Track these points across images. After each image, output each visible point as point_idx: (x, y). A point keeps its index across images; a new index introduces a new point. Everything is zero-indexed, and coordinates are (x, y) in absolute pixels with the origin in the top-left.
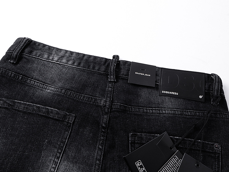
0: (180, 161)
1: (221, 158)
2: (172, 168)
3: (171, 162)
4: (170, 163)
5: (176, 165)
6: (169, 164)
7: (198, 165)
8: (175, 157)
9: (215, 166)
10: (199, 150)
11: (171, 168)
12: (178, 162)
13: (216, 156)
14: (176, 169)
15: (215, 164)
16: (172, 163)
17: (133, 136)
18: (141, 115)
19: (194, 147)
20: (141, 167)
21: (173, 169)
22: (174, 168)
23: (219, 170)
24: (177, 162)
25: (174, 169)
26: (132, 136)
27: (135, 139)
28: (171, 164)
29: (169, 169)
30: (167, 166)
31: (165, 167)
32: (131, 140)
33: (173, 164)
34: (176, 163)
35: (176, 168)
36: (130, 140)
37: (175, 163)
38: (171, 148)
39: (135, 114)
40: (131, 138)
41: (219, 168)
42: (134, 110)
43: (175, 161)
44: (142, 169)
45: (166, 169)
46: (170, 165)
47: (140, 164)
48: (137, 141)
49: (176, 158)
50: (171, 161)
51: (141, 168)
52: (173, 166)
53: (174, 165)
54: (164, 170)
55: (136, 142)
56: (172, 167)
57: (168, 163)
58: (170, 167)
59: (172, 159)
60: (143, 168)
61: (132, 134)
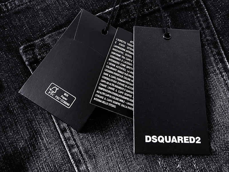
0: (131, 45)
1: (203, 2)
2: (121, 64)
3: (114, 55)
4: (113, 57)
5: (126, 55)
6: (112, 60)
7: (167, 35)
8: (118, 42)
9: (199, 21)
10: (159, 10)
11: (119, 65)
12: (128, 48)
13: (192, 5)
14: (130, 62)
15: (198, 18)
16: (117, 55)
17: (27, 51)
18: (28, 8)
19: (147, 10)
20: (60, 93)
21: (124, 66)
22: (125, 64)
23: (209, 23)
24: (126, 49)
25: (127, 65)
26: (25, 50)
27: (34, 53)
28: (117, 59)
29: (116, 68)
30: (110, 66)
31: (106, 70)
32: (27, 58)
33: (120, 56)
34: (125, 52)
35: (128, 61)
36: (25, 59)
37: (122, 53)
38: (104, 32)
39: (17, 13)
40: (26, 55)
41: (207, 20)
42: (11, 5)
43: (122, 49)
44: (64, 96)
45: (110, 72)
46: (114, 61)
47: (54, 90)
48: (40, 54)
49: (120, 42)
50: (114, 53)
51: (60, 97)
52: (122, 59)
53: (123, 57)
54: (107, 74)
55: (39, 57)
56: (120, 62)
57: (109, 59)
58: (116, 64)
59: (113, 49)
60: (65, 94)
61: (25, 47)
